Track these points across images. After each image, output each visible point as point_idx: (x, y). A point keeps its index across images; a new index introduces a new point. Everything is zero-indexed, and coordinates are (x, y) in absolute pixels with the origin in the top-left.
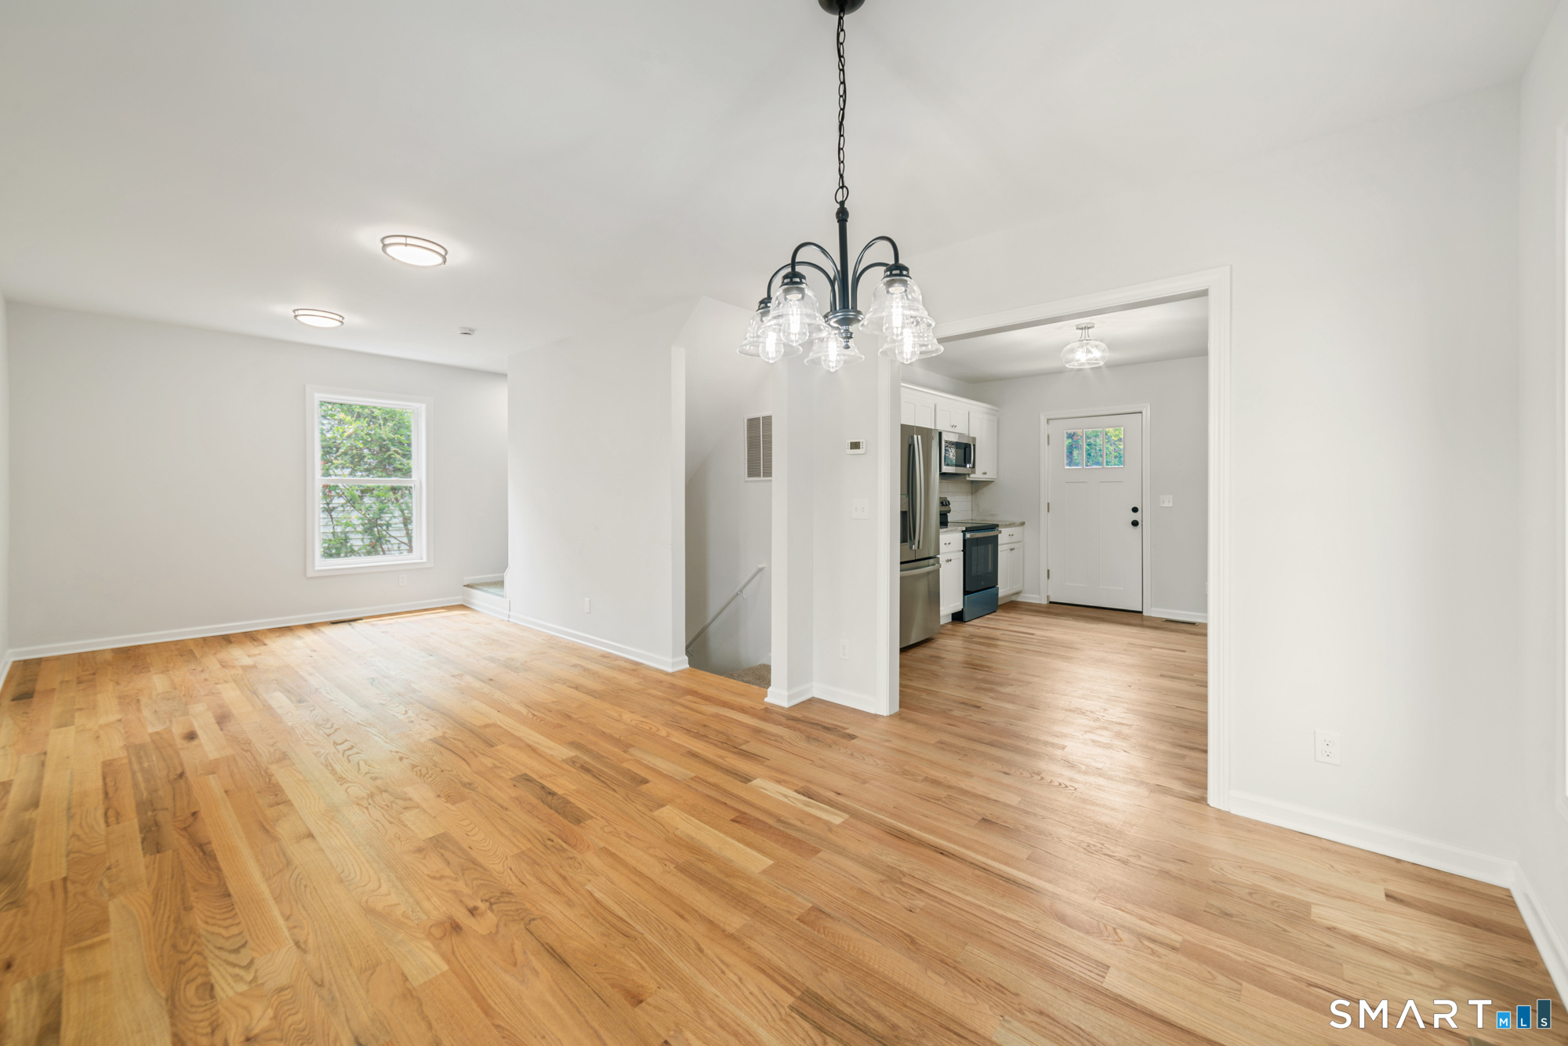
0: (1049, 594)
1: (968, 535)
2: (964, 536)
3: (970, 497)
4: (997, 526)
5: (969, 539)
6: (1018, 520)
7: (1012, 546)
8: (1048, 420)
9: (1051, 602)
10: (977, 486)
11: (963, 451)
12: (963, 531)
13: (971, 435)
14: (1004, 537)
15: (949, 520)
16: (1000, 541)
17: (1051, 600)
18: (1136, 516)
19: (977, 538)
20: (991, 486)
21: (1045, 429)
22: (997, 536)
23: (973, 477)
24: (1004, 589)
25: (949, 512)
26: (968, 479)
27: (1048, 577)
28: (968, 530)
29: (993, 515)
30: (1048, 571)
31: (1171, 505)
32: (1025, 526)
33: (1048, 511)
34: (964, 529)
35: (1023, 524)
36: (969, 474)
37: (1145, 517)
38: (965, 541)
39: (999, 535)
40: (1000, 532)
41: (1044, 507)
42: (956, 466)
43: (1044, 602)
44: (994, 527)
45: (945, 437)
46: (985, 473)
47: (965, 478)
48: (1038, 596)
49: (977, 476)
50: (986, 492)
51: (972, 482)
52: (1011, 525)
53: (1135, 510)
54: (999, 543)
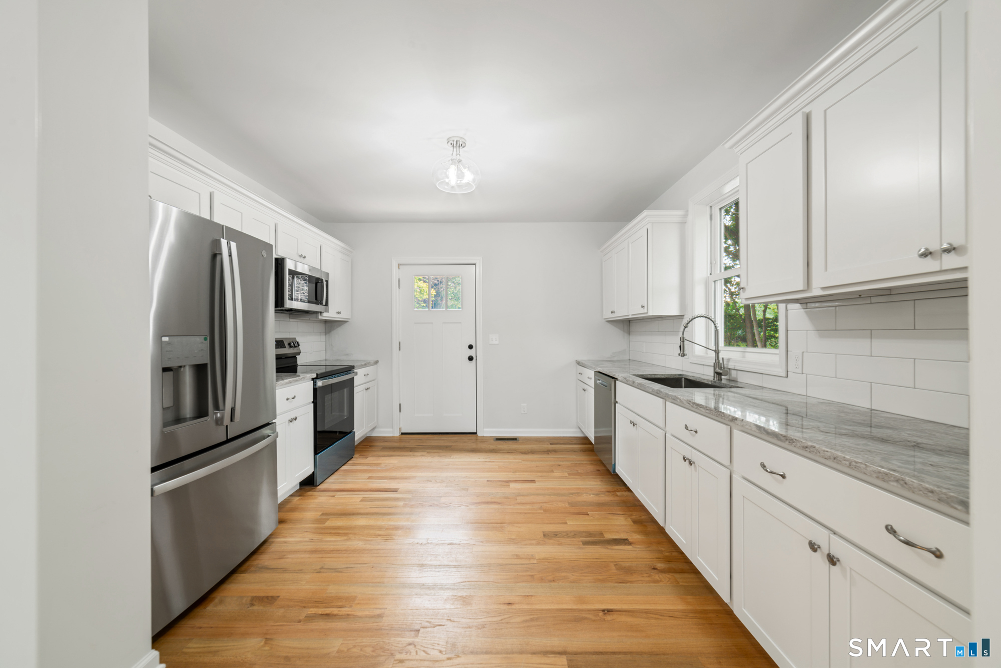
0: (401, 426)
1: (320, 383)
2: (315, 384)
3: (323, 338)
4: (353, 367)
5: (321, 387)
6: (372, 359)
7: (367, 386)
8: (399, 265)
9: (402, 434)
10: (330, 325)
11: (314, 285)
12: (313, 379)
13: (324, 270)
14: (359, 378)
15: (299, 363)
16: (356, 383)
17: (403, 432)
18: (472, 353)
19: (332, 385)
20: (346, 325)
21: (396, 273)
22: (353, 378)
23: (326, 316)
24: (359, 433)
25: (299, 353)
26: (320, 317)
27: (400, 411)
28: (319, 377)
29: (347, 355)
30: (400, 405)
31: (497, 342)
32: (378, 364)
33: (400, 349)
34: (314, 376)
35: (377, 362)
36: (321, 313)
37: (480, 353)
38: (315, 390)
39: (355, 377)
40: (356, 374)
41: (396, 346)
42: (309, 302)
43: (397, 434)
44: (349, 369)
45: (289, 265)
46: (339, 313)
47: (317, 317)
48: (391, 430)
49: (330, 314)
50: (339, 332)
51: (326, 322)
52: (366, 365)
53: (471, 347)
54: (355, 385)
